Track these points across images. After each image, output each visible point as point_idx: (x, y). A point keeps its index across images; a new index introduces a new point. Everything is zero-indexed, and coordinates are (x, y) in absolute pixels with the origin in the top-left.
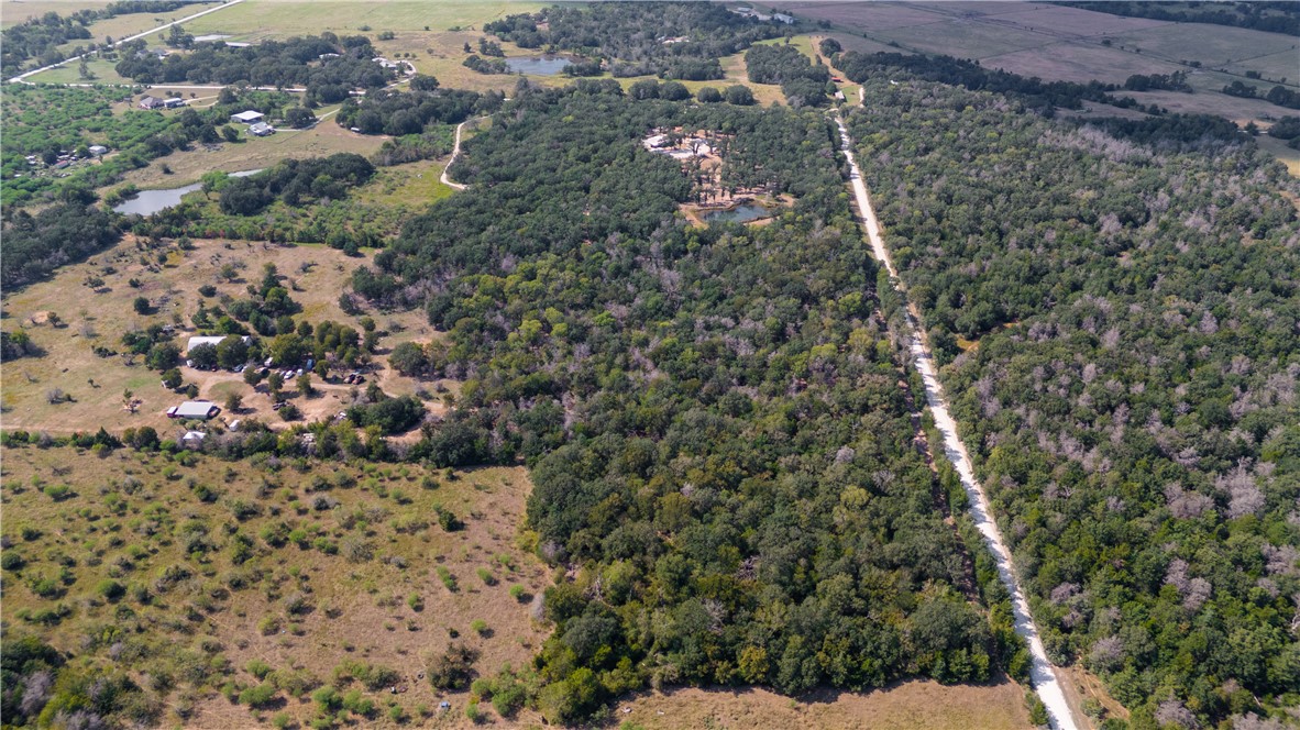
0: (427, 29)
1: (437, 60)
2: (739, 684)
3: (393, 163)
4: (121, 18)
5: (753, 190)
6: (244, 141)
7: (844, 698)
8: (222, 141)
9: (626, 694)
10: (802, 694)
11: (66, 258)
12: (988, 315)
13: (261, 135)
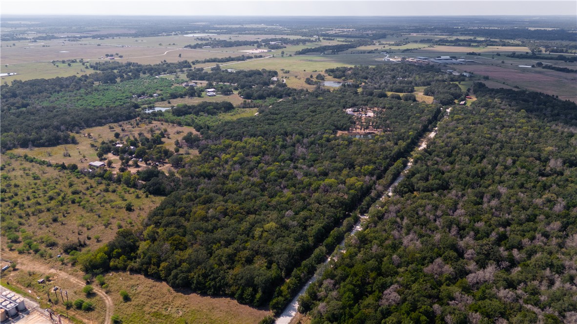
0: (305, 71)
1: (297, 80)
2: (157, 277)
3: (243, 108)
4: (207, 63)
5: (378, 130)
6: (203, 97)
7: (193, 295)
8: (196, 96)
9: (116, 269)
10: (177, 287)
11: (112, 121)
12: (435, 185)
13: (210, 96)
